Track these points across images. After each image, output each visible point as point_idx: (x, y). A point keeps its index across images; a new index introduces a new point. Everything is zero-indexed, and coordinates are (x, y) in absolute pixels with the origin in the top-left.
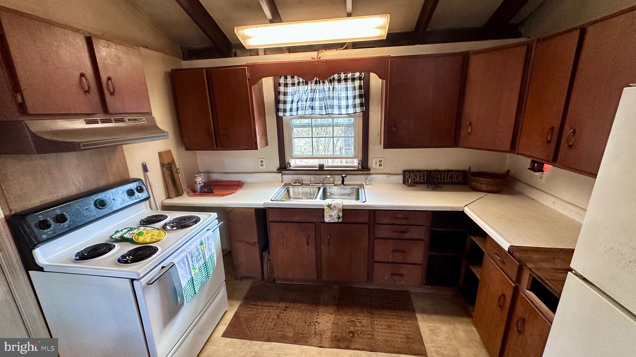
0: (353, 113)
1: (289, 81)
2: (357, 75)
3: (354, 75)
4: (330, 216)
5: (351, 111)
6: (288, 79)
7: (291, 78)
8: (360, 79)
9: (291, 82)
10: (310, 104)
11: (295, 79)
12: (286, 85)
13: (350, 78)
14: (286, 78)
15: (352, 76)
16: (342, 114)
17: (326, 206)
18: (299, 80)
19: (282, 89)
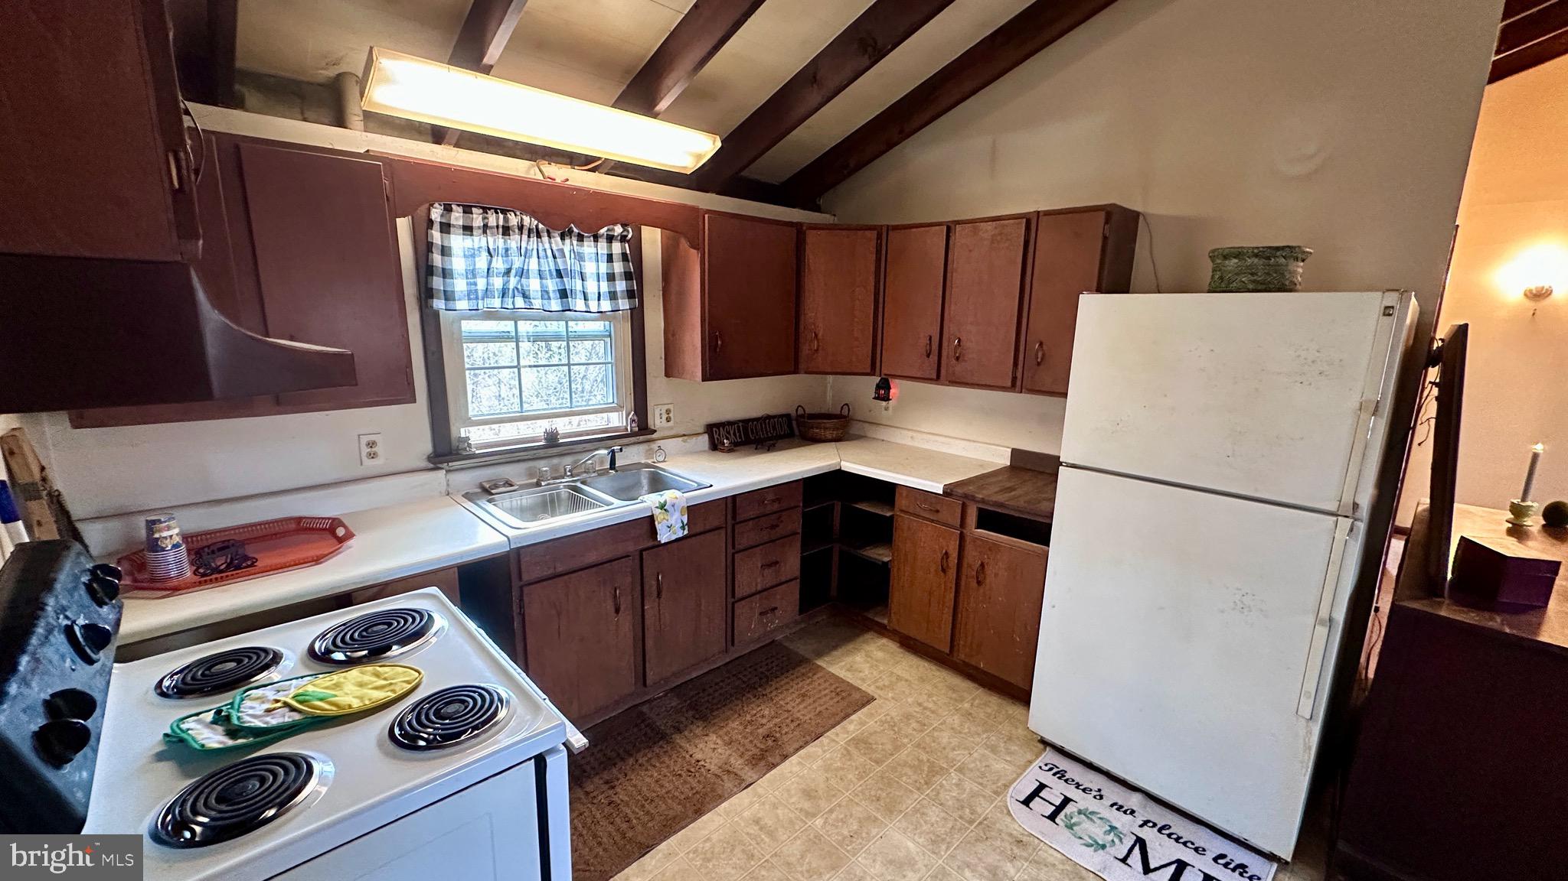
0: (612, 311)
1: (457, 219)
2: (618, 230)
3: (613, 230)
4: (669, 527)
5: (606, 306)
6: (454, 215)
7: (464, 212)
8: (623, 239)
9: (461, 223)
10: (518, 284)
11: (474, 216)
12: (446, 228)
13: (603, 234)
14: (448, 209)
15: (608, 230)
16: (590, 312)
17: (657, 507)
18: (486, 221)
19: (436, 235)
